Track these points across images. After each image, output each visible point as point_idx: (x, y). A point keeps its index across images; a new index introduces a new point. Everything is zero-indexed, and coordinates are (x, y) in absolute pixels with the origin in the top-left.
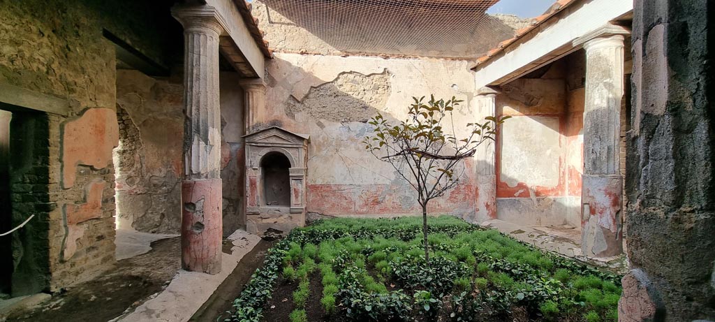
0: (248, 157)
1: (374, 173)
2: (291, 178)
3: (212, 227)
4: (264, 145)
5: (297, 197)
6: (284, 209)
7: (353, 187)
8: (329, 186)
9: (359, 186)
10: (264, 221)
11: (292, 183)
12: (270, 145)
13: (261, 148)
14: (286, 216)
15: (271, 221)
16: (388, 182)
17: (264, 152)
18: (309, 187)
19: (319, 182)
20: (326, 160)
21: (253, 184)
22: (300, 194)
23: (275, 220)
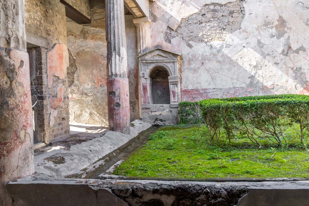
0: (141, 70)
1: (232, 79)
2: (169, 84)
3: (124, 106)
4: (151, 61)
5: (174, 97)
6: (166, 106)
7: (215, 90)
8: (197, 90)
9: (221, 89)
10: (153, 114)
11: (171, 86)
12: (155, 61)
13: (149, 64)
14: (167, 110)
15: (157, 113)
16: (244, 85)
17: (151, 67)
18: (183, 91)
19: (190, 87)
20: (195, 70)
21: (145, 88)
22: (176, 95)
23: (160, 112)
